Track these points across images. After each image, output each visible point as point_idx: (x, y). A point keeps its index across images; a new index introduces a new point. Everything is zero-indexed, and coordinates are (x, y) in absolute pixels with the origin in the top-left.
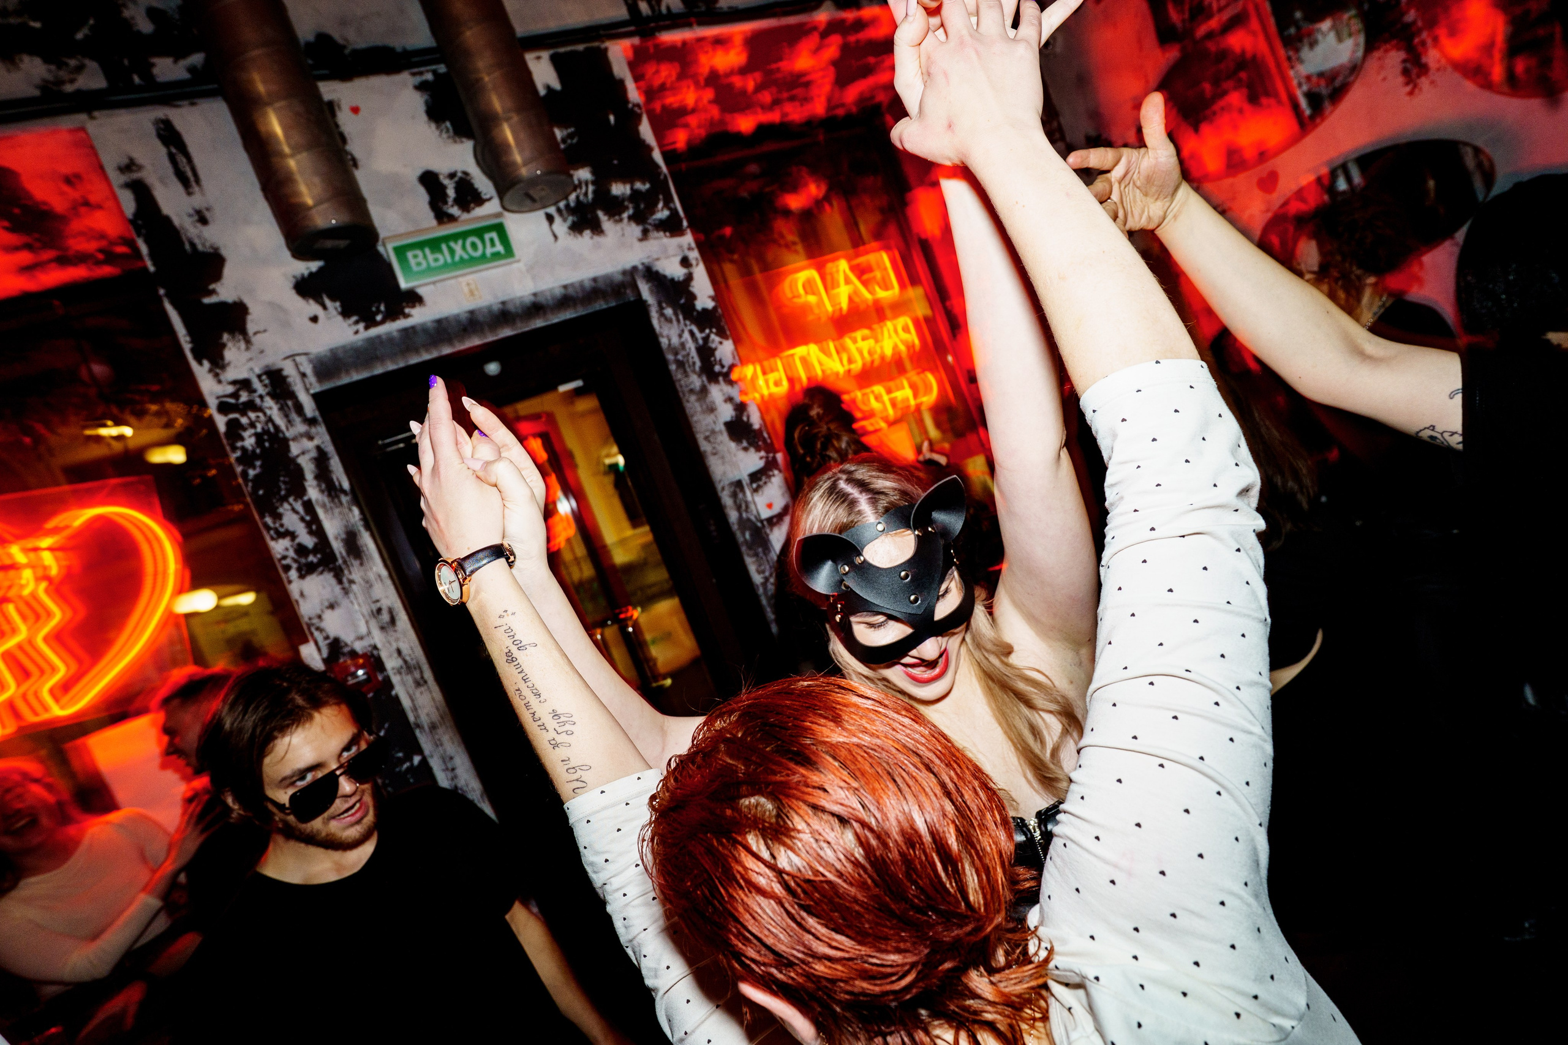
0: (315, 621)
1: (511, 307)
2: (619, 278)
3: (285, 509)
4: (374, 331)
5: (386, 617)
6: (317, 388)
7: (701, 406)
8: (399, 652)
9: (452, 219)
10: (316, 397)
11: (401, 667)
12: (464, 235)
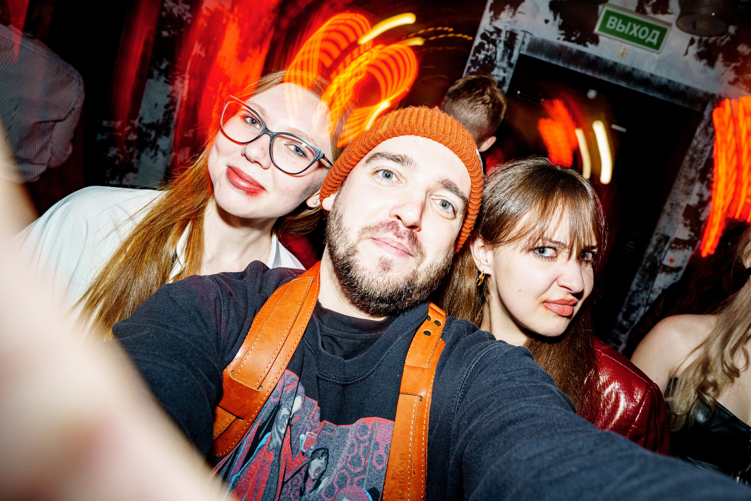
1: (635, 74)
2: (701, 95)
4: (566, 43)
6: (524, 52)
7: (684, 188)
9: (644, 13)
10: (521, 56)
12: (643, 24)
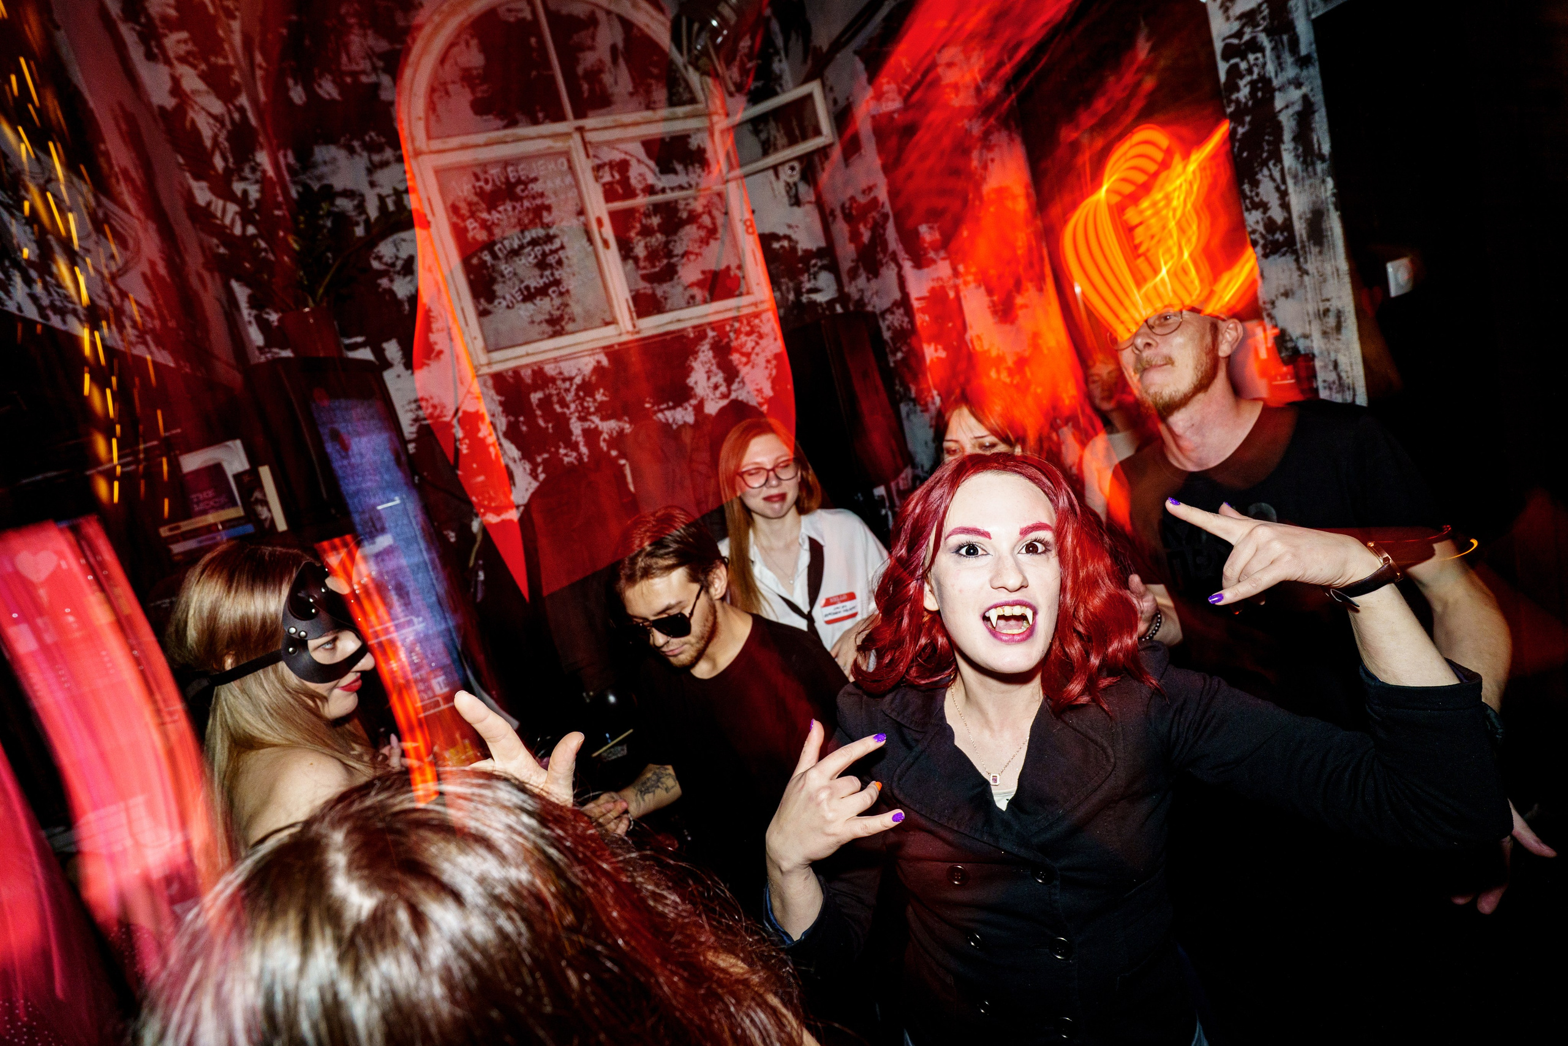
0: (1268, 306)
3: (1263, 176)
5: (1331, 321)
6: (1319, 10)
8: (1336, 365)
11: (1334, 383)
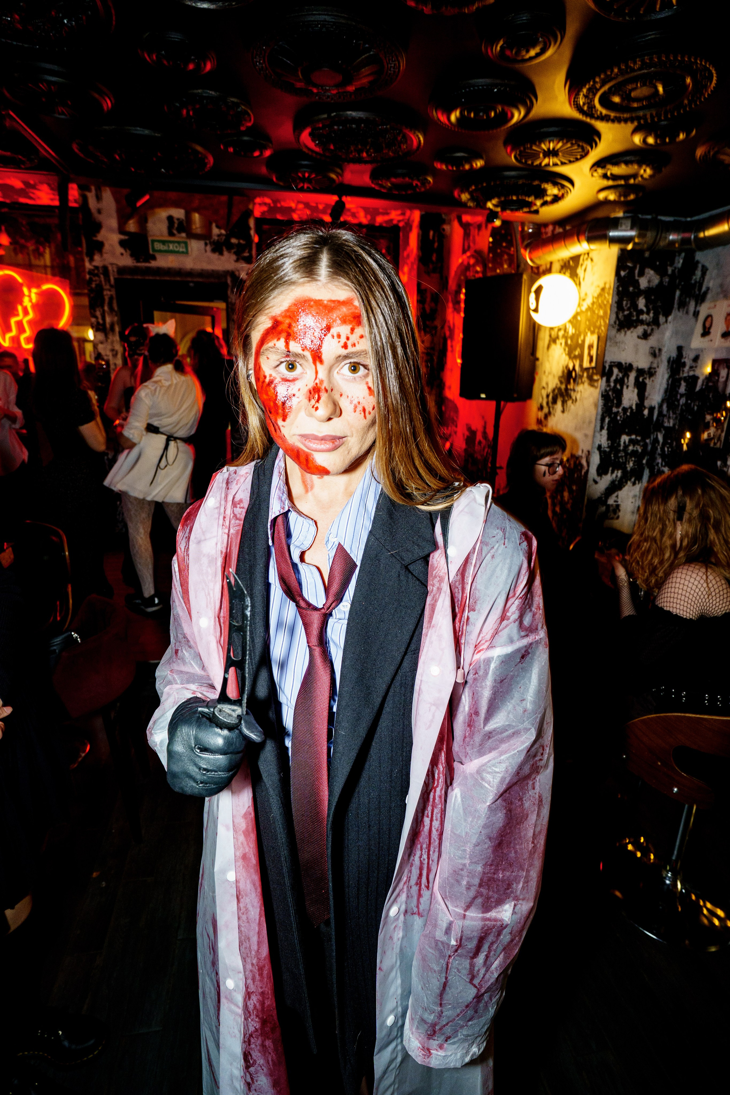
1: (183, 271)
2: (222, 272)
3: (97, 309)
4: (139, 264)
5: (114, 353)
6: (116, 276)
9: (174, 235)
10: (115, 279)
12: (174, 242)
